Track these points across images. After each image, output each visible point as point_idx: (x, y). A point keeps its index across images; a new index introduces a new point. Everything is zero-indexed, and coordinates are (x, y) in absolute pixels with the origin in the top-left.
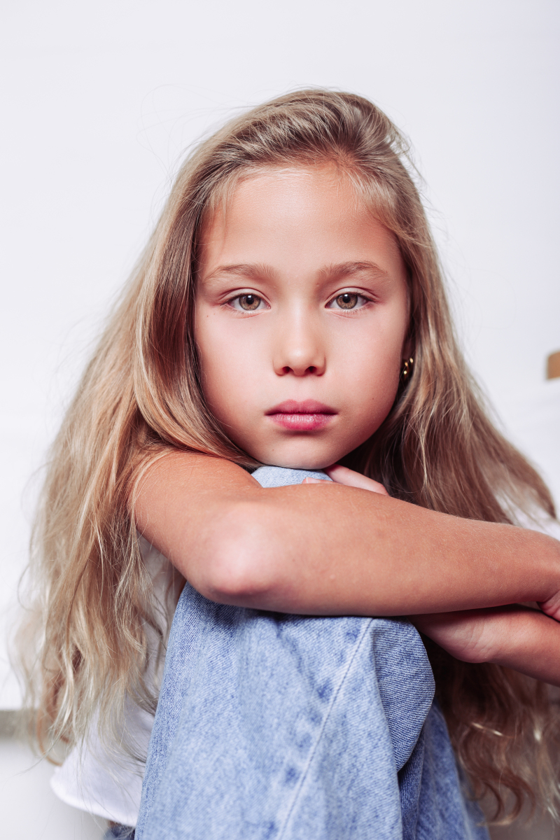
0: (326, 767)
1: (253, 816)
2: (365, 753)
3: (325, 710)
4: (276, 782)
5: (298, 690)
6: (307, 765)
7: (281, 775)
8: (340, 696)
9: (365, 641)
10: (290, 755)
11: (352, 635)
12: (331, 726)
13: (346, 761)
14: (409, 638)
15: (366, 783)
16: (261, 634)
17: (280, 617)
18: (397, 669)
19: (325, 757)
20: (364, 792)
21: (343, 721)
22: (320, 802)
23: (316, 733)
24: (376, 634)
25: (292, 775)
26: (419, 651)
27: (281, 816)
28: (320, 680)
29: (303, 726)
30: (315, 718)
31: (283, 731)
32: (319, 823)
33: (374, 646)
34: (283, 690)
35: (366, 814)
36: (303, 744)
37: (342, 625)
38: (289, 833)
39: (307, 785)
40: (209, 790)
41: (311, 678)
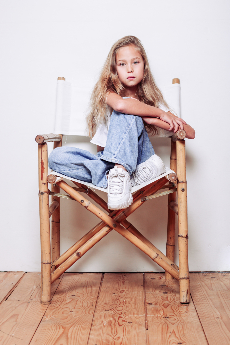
0: (129, 133)
1: (121, 137)
2: (134, 132)
3: (129, 126)
4: (123, 134)
5: (126, 124)
6: (127, 132)
7: (124, 133)
8: (131, 125)
9: (135, 119)
10: (125, 131)
11: (133, 118)
12: (130, 128)
13: (132, 132)
14: (140, 119)
15: (134, 135)
16: (122, 116)
17: (125, 114)
18: (139, 123)
19: (129, 132)
20: (134, 136)
21: (132, 128)
22: (128, 136)
23: (128, 129)
24: (136, 118)
25: (125, 133)
26: (142, 121)
27: (124, 137)
28: (129, 123)
29: (127, 128)
30: (128, 127)
31: (124, 128)
32: (128, 138)
33: (136, 120)
34: (125, 124)
35: (134, 139)
36: (127, 130)
37: (133, 116)
38: (125, 139)
39: (127, 134)
40: (116, 135)
41: (128, 123)
